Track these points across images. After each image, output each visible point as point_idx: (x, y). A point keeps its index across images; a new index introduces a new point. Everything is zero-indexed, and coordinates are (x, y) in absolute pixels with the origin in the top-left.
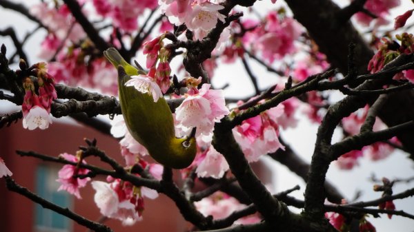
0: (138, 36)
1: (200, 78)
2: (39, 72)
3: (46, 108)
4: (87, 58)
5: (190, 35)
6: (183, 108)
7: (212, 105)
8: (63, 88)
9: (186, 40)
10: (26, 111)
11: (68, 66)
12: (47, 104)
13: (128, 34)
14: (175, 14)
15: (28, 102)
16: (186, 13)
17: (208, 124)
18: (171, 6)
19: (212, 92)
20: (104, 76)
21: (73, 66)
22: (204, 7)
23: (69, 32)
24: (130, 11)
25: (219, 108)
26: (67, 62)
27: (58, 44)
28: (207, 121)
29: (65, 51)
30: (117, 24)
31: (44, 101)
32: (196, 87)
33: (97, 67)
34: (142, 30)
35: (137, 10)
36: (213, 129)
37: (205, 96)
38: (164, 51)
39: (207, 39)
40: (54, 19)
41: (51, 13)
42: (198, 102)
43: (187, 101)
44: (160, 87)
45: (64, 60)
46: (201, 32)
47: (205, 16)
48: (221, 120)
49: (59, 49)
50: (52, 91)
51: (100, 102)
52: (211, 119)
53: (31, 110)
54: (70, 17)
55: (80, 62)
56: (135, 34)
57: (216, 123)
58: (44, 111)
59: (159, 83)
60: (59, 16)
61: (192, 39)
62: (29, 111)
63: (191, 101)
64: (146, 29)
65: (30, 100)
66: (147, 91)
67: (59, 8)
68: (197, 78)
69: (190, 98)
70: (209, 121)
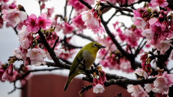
0: (138, 49)
1: (163, 69)
2: (99, 70)
3: (102, 84)
4: (117, 58)
5: (159, 52)
6: (157, 81)
7: (168, 80)
8: (108, 74)
9: (157, 54)
10: (94, 86)
11: (110, 61)
12: (102, 83)
13: (134, 48)
14: (153, 44)
15: (95, 82)
16: (157, 44)
17: (167, 88)
18: (151, 41)
19: (168, 75)
20: (124, 65)
21: (112, 61)
22: (165, 41)
23: (110, 48)
24: (134, 38)
25: (171, 81)
26: (109, 59)
27: (105, 52)
28: (166, 86)
29: (109, 55)
30: (129, 43)
31: (101, 82)
32: (162, 73)
33: (121, 61)
34: (139, 47)
35: (137, 38)
36: (169, 90)
37: (165, 76)
38: (148, 59)
39: (166, 54)
40: (104, 42)
41: (102, 40)
42: (162, 79)
43: (158, 79)
44: (147, 73)
45: (108, 58)
46: (163, 51)
47: (165, 45)
48: (172, 86)
49: (106, 54)
50: (104, 77)
51: (123, 80)
52: (168, 86)
53: (96, 86)
54: (110, 42)
55: (114, 59)
56: (136, 48)
57: (170, 87)
58: (101, 85)
59: (147, 72)
60: (106, 41)
61: (160, 54)
62: (95, 86)
63: (160, 78)
64: (141, 46)
65: (96, 82)
66: (142, 75)
67: (106, 38)
68: (162, 69)
69: (159, 77)
70: (167, 86)
